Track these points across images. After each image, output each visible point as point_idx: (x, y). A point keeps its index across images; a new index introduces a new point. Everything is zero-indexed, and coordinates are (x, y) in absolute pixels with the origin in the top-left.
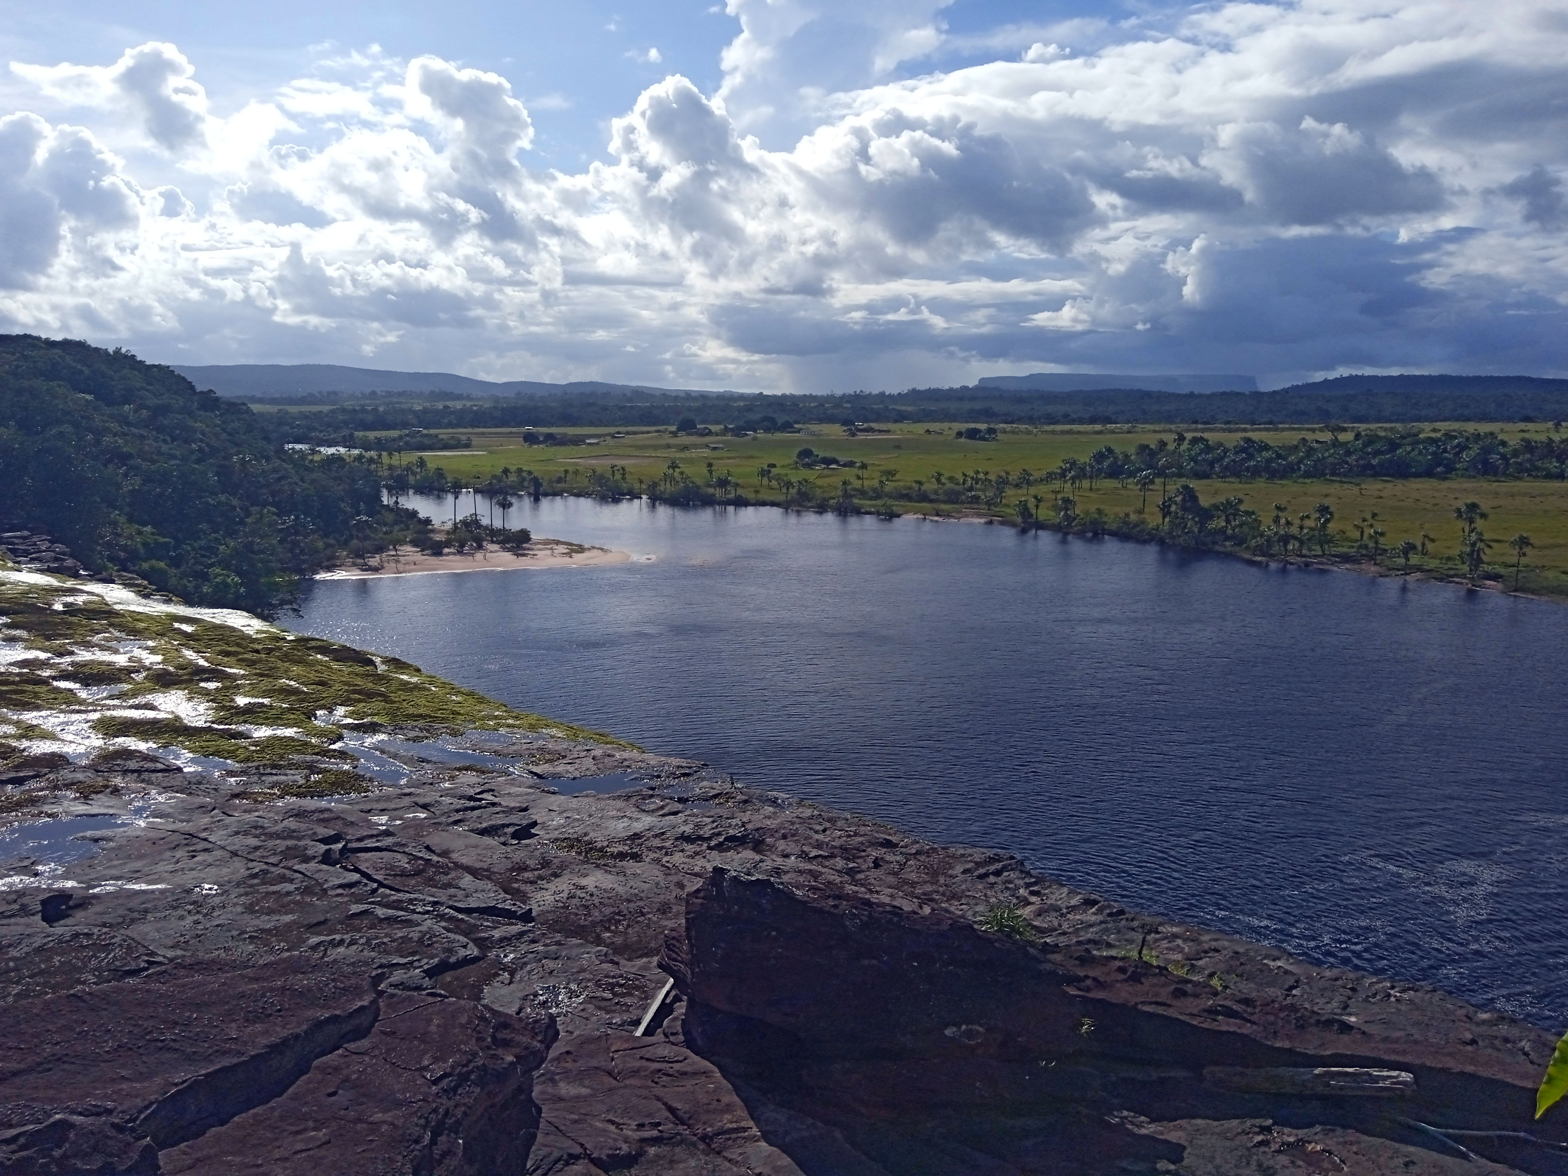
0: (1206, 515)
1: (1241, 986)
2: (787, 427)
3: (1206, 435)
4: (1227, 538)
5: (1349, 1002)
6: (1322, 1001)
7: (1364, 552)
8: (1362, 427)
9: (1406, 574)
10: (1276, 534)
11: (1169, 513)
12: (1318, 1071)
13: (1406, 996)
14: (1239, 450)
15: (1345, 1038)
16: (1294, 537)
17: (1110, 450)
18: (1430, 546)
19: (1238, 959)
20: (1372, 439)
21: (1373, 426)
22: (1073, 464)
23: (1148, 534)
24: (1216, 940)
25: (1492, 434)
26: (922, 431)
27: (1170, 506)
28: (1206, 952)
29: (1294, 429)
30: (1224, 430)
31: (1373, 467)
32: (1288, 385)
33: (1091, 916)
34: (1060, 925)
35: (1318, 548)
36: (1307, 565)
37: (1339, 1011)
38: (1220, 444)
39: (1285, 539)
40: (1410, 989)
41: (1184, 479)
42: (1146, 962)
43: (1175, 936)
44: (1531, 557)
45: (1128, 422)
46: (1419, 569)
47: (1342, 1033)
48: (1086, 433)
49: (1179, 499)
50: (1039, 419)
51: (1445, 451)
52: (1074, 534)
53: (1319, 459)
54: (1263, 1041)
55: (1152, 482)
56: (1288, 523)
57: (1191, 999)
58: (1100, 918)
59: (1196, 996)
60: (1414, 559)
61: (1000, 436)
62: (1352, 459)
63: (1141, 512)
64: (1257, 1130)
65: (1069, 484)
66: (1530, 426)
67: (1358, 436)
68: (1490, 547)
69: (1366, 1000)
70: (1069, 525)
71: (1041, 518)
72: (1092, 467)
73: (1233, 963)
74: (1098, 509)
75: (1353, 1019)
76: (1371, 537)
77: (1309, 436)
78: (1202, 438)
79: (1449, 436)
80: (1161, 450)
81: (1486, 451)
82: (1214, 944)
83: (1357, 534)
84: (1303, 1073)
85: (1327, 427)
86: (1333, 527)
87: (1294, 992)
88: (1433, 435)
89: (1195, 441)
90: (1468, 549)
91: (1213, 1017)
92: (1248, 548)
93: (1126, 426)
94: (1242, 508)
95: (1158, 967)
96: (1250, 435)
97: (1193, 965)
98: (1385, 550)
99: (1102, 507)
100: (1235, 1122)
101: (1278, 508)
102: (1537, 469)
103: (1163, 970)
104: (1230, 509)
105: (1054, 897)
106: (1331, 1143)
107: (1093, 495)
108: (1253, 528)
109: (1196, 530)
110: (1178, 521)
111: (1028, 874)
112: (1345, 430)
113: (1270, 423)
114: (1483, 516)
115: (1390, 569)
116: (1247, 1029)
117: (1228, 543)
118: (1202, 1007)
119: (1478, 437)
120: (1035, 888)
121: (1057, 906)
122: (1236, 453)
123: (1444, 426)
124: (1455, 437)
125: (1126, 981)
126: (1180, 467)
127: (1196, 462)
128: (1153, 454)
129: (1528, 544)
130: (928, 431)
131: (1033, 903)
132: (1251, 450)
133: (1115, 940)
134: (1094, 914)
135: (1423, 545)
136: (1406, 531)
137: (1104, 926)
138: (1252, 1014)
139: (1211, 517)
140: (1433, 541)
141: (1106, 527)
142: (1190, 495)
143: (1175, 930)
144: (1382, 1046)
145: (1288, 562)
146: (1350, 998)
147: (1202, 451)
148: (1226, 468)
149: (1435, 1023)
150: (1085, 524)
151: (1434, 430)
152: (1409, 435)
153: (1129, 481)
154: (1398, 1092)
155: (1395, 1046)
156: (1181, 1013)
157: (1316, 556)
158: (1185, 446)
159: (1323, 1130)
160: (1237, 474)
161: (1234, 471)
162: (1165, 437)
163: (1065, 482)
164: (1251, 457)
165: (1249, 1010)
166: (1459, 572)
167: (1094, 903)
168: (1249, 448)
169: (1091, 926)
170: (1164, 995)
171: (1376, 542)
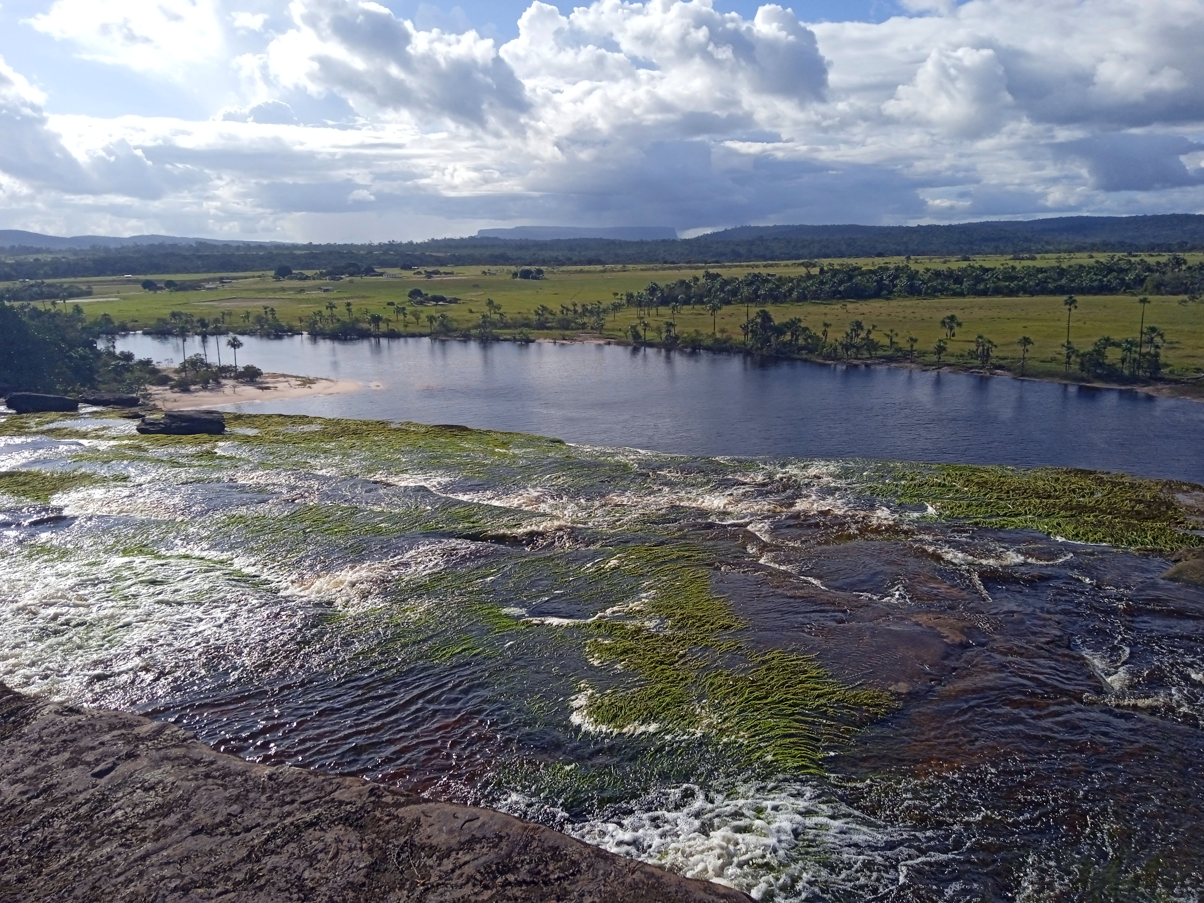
0: (779, 331)
2: (369, 271)
4: (801, 349)
8: (825, 262)
9: (939, 368)
11: (751, 331)
16: (853, 346)
17: (655, 285)
20: (834, 272)
23: (735, 348)
26: (480, 273)
27: (752, 326)
30: (723, 267)
39: (847, 347)
49: (759, 321)
61: (546, 276)
62: (826, 287)
63: (724, 331)
70: (673, 343)
74: (696, 330)
79: (882, 268)
80: (695, 284)
81: (911, 278)
88: (872, 268)
89: (713, 277)
90: (980, 348)
92: (819, 355)
94: (802, 325)
101: (825, 325)
104: (793, 325)
109: (774, 343)
110: (758, 336)
112: (815, 266)
115: (926, 366)
123: (877, 261)
124: (887, 269)
130: (484, 272)
139: (783, 333)
141: (702, 343)
142: (766, 317)
150: (687, 342)
151: (871, 264)
152: (857, 268)
166: (974, 365)
168: (755, 280)
171: (912, 347)
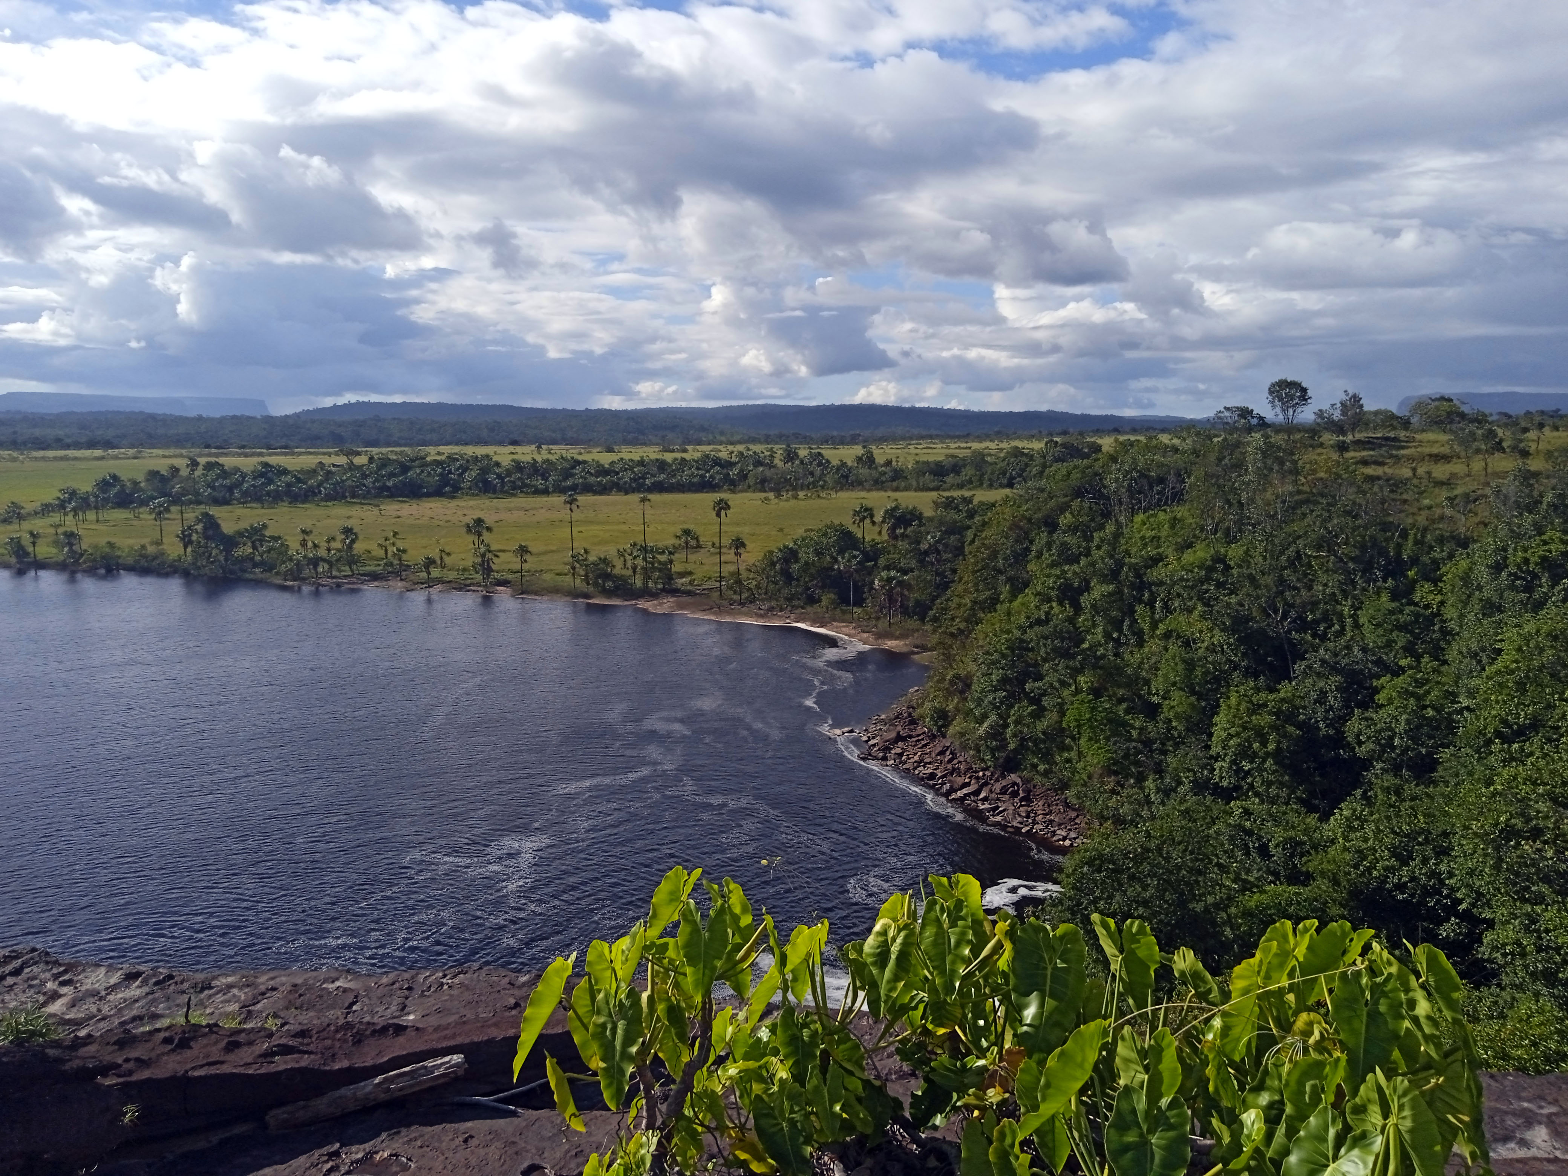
0: (230, 542)
1: (301, 1018)
3: (221, 460)
4: (255, 565)
5: (407, 1002)
6: (381, 1009)
7: (390, 569)
8: (375, 450)
9: (430, 587)
10: (305, 557)
11: (190, 542)
12: (377, 1080)
13: (456, 981)
14: (257, 475)
15: (401, 1039)
16: (324, 560)
17: (115, 477)
18: (447, 560)
19: (296, 992)
20: (385, 462)
21: (384, 450)
22: (73, 494)
23: (170, 566)
24: (273, 979)
25: (488, 456)
27: (190, 535)
28: (263, 994)
29: (311, 453)
30: (239, 455)
31: (388, 489)
32: (299, 410)
33: (135, 990)
34: (99, 1010)
35: (347, 568)
36: (338, 585)
37: (398, 1014)
38: (237, 470)
39: (315, 562)
40: (460, 973)
41: (203, 506)
42: (194, 1025)
43: (230, 987)
44: (532, 563)
45: (132, 446)
46: (440, 581)
47: (397, 1035)
48: (85, 459)
49: (199, 527)
50: (25, 443)
51: (450, 472)
52: (84, 571)
53: (338, 483)
54: (322, 1068)
55: (167, 510)
56: (315, 546)
57: (245, 1048)
58: (146, 989)
59: (251, 1043)
60: (435, 573)
62: (368, 482)
63: (159, 543)
64: (326, 1158)
65: (71, 515)
66: (518, 449)
67: (371, 459)
68: (497, 556)
69: (422, 995)
70: (76, 561)
71: (40, 557)
72: (97, 497)
73: (291, 997)
74: (109, 543)
75: (411, 1017)
76: (395, 554)
77: (326, 460)
78: (217, 463)
79: (451, 459)
80: (173, 476)
81: (484, 471)
82: (272, 983)
83: (381, 553)
84: (365, 1086)
85: (341, 451)
86: (358, 547)
87: (354, 1008)
88: (438, 458)
89: (209, 466)
90: (480, 560)
91: (269, 1059)
92: (277, 573)
93: (132, 452)
94: (268, 533)
95: (208, 1025)
96: (267, 459)
97: (249, 1012)
98: (409, 566)
99: (113, 540)
100: (302, 1159)
101: (304, 532)
102: (527, 486)
103: (213, 1028)
104: (256, 534)
105: (90, 981)
106: (397, 1145)
107: (100, 527)
108: (281, 553)
109: (222, 559)
110: (202, 550)
111: (57, 963)
112: (358, 454)
113: (286, 447)
114: (489, 529)
115: (415, 584)
116: (305, 1061)
117: (257, 570)
118: (257, 1053)
119: (476, 459)
120: (66, 977)
121: (94, 990)
122: (254, 478)
123: (447, 450)
124: (458, 460)
125: (173, 1050)
126: (197, 494)
127: (214, 488)
128: (163, 479)
129: (527, 551)
131: (64, 995)
132: (270, 475)
133: (164, 1009)
134: (139, 987)
135: (441, 558)
136: (425, 547)
137: (150, 997)
138: (308, 1044)
139: (237, 544)
140: (448, 554)
141: (120, 561)
142: (211, 524)
143: (230, 979)
144: (435, 1036)
145: (319, 584)
146: (407, 998)
147: (218, 476)
148: (245, 494)
149: (483, 998)
150: (94, 560)
151: (439, 453)
152: (417, 459)
153: (141, 510)
154: (452, 1075)
155: (447, 1032)
156: (235, 1067)
157: (346, 577)
158: (199, 472)
159: (389, 1136)
160: (258, 499)
161: (255, 497)
162: (177, 462)
163: (66, 514)
164: (270, 481)
165: (306, 1041)
166: (475, 581)
167: (138, 975)
168: (267, 472)
169: (136, 1001)
170: (216, 1053)
171: (400, 560)
